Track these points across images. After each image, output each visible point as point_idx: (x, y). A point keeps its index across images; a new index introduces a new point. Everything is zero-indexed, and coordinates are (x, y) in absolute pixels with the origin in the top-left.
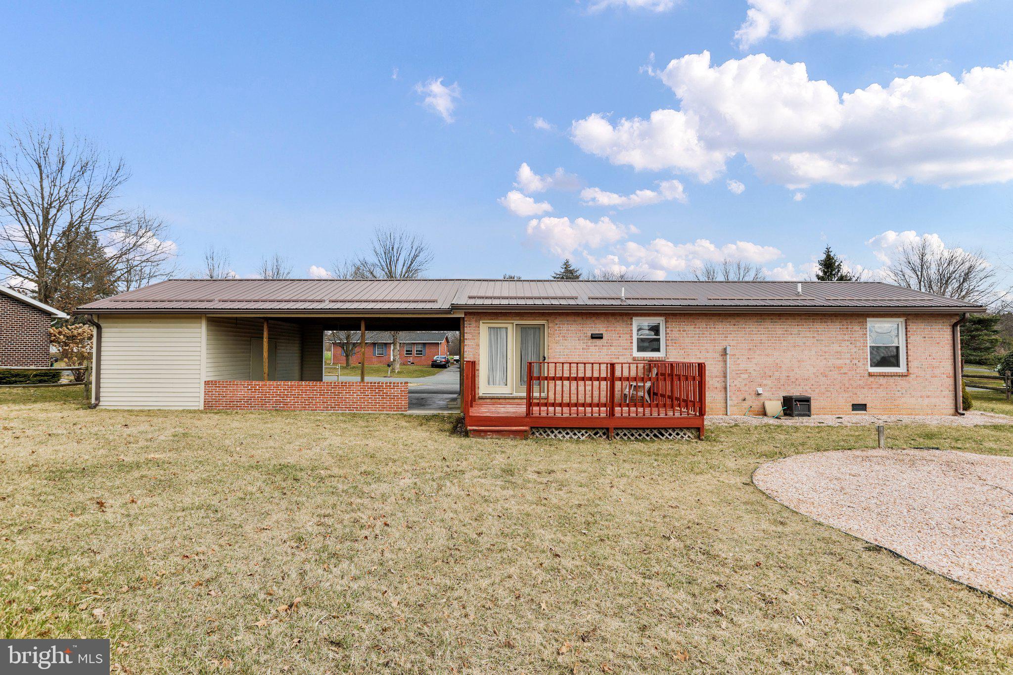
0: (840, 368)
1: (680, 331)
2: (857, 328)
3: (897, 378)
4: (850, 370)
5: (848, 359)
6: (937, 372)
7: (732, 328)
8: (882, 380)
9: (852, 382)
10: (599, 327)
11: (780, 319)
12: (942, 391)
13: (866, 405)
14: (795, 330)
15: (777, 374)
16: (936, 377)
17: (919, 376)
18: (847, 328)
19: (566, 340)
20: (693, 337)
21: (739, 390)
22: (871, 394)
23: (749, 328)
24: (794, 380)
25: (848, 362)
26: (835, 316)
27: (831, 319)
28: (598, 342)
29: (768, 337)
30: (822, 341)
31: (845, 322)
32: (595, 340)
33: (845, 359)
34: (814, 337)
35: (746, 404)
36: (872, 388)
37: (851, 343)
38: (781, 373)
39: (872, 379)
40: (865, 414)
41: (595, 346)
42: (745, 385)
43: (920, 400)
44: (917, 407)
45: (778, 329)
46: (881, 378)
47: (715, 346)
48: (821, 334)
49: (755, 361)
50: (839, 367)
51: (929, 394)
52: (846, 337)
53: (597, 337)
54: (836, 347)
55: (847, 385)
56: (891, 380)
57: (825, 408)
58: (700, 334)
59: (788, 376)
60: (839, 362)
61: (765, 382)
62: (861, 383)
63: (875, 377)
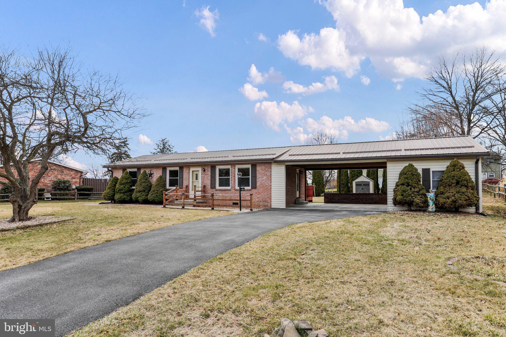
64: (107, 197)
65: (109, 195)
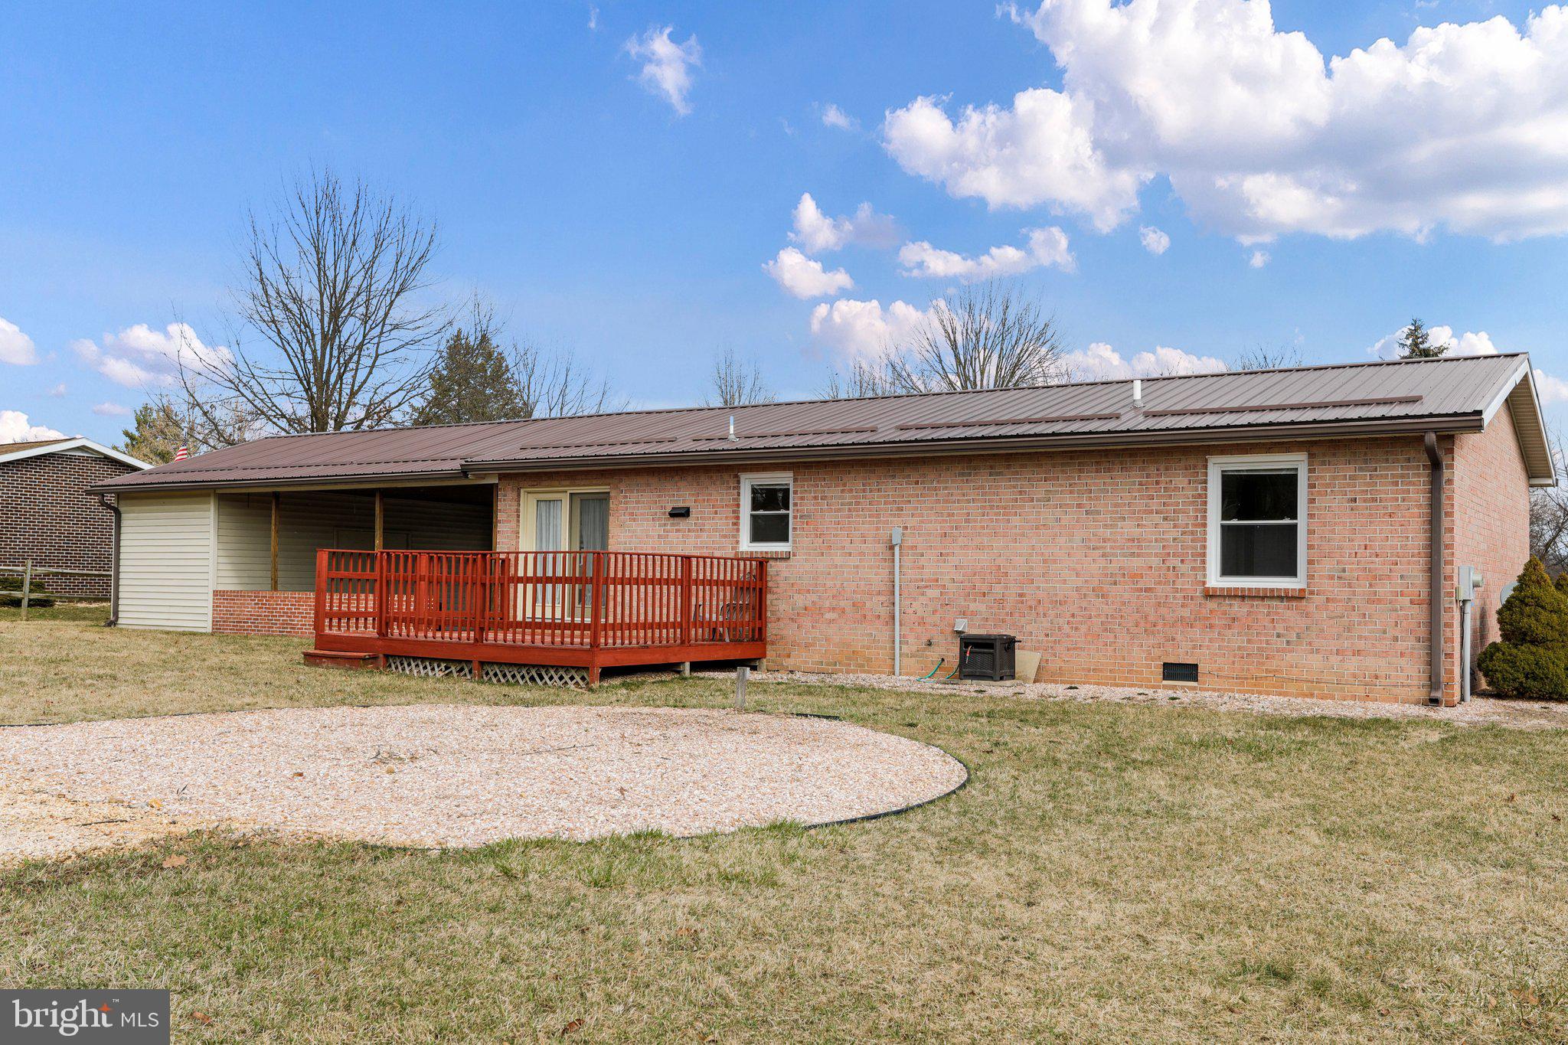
0: (1135, 577)
1: (816, 498)
2: (1180, 480)
3: (1274, 603)
4: (1160, 583)
5: (1156, 555)
6: (1384, 589)
7: (912, 489)
8: (1238, 608)
9: (1163, 610)
10: (683, 495)
11: (1009, 467)
12: (1396, 639)
13: (1196, 666)
14: (1040, 490)
15: (998, 589)
16: (1379, 601)
17: (1333, 600)
18: (1157, 483)
19: (634, 520)
20: (839, 510)
21: (922, 622)
22: (1211, 640)
23: (946, 488)
24: (1033, 603)
25: (1155, 562)
26: (1131, 456)
27: (1121, 463)
28: (682, 524)
29: (984, 507)
30: (1098, 513)
31: (1152, 469)
32: (677, 520)
33: (1149, 555)
34: (1079, 506)
35: (934, 655)
36: (1211, 626)
37: (1165, 519)
38: (1006, 588)
39: (1212, 605)
40: (1194, 688)
41: (678, 531)
42: (934, 612)
43: (1335, 659)
44: (1326, 678)
45: (1004, 488)
46: (1236, 603)
47: (878, 529)
48: (1097, 498)
49: (953, 560)
50: (1135, 575)
51: (1361, 645)
52: (1155, 505)
53: (681, 513)
54: (1128, 528)
55: (1151, 618)
56: (1261, 608)
57: (1101, 671)
58: (850, 504)
59: (1021, 595)
60: (1137, 563)
61: (973, 606)
62: (1186, 613)
63: (1221, 600)
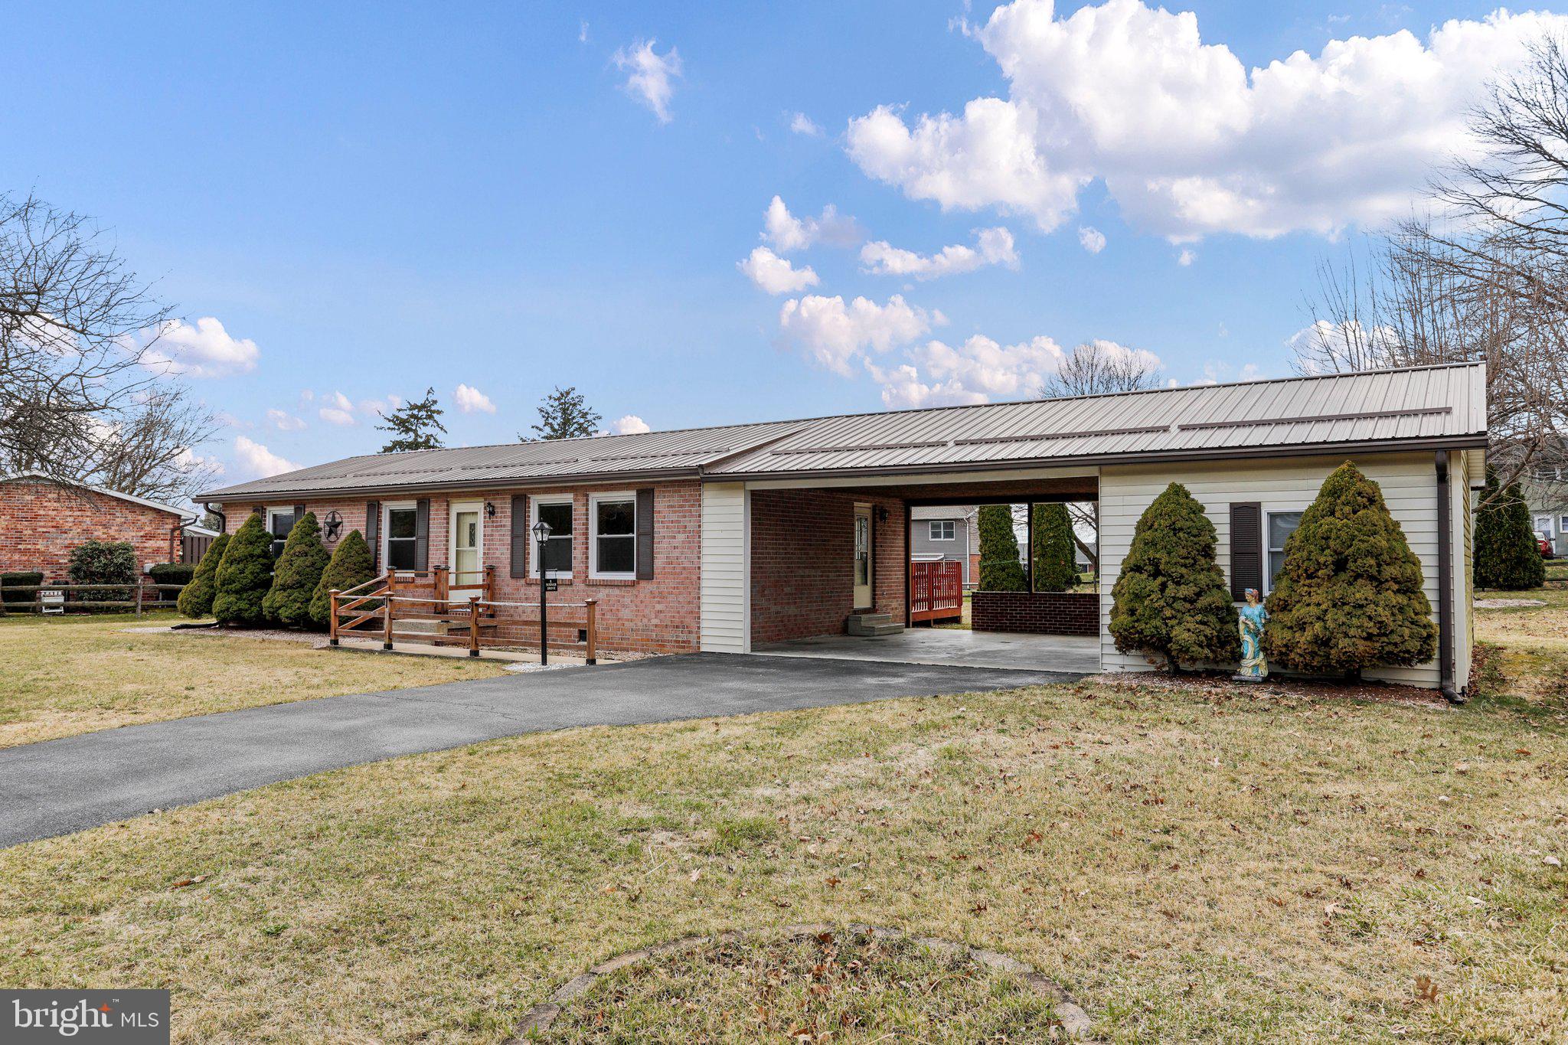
64: (189, 607)
65: (196, 600)
